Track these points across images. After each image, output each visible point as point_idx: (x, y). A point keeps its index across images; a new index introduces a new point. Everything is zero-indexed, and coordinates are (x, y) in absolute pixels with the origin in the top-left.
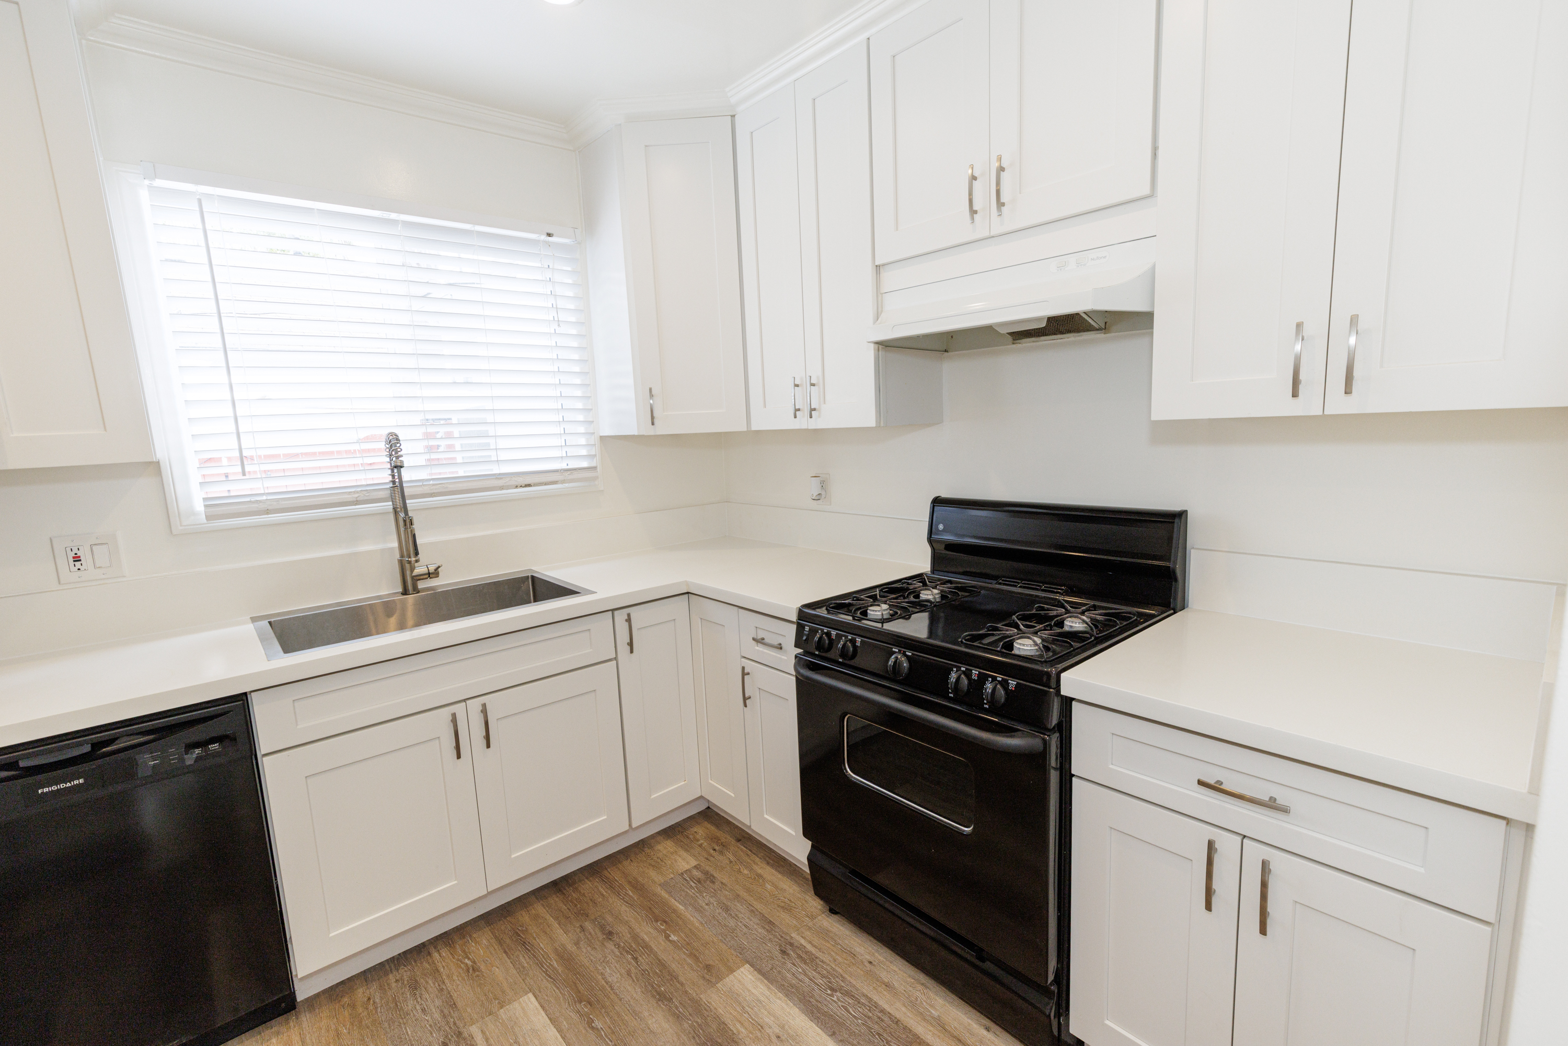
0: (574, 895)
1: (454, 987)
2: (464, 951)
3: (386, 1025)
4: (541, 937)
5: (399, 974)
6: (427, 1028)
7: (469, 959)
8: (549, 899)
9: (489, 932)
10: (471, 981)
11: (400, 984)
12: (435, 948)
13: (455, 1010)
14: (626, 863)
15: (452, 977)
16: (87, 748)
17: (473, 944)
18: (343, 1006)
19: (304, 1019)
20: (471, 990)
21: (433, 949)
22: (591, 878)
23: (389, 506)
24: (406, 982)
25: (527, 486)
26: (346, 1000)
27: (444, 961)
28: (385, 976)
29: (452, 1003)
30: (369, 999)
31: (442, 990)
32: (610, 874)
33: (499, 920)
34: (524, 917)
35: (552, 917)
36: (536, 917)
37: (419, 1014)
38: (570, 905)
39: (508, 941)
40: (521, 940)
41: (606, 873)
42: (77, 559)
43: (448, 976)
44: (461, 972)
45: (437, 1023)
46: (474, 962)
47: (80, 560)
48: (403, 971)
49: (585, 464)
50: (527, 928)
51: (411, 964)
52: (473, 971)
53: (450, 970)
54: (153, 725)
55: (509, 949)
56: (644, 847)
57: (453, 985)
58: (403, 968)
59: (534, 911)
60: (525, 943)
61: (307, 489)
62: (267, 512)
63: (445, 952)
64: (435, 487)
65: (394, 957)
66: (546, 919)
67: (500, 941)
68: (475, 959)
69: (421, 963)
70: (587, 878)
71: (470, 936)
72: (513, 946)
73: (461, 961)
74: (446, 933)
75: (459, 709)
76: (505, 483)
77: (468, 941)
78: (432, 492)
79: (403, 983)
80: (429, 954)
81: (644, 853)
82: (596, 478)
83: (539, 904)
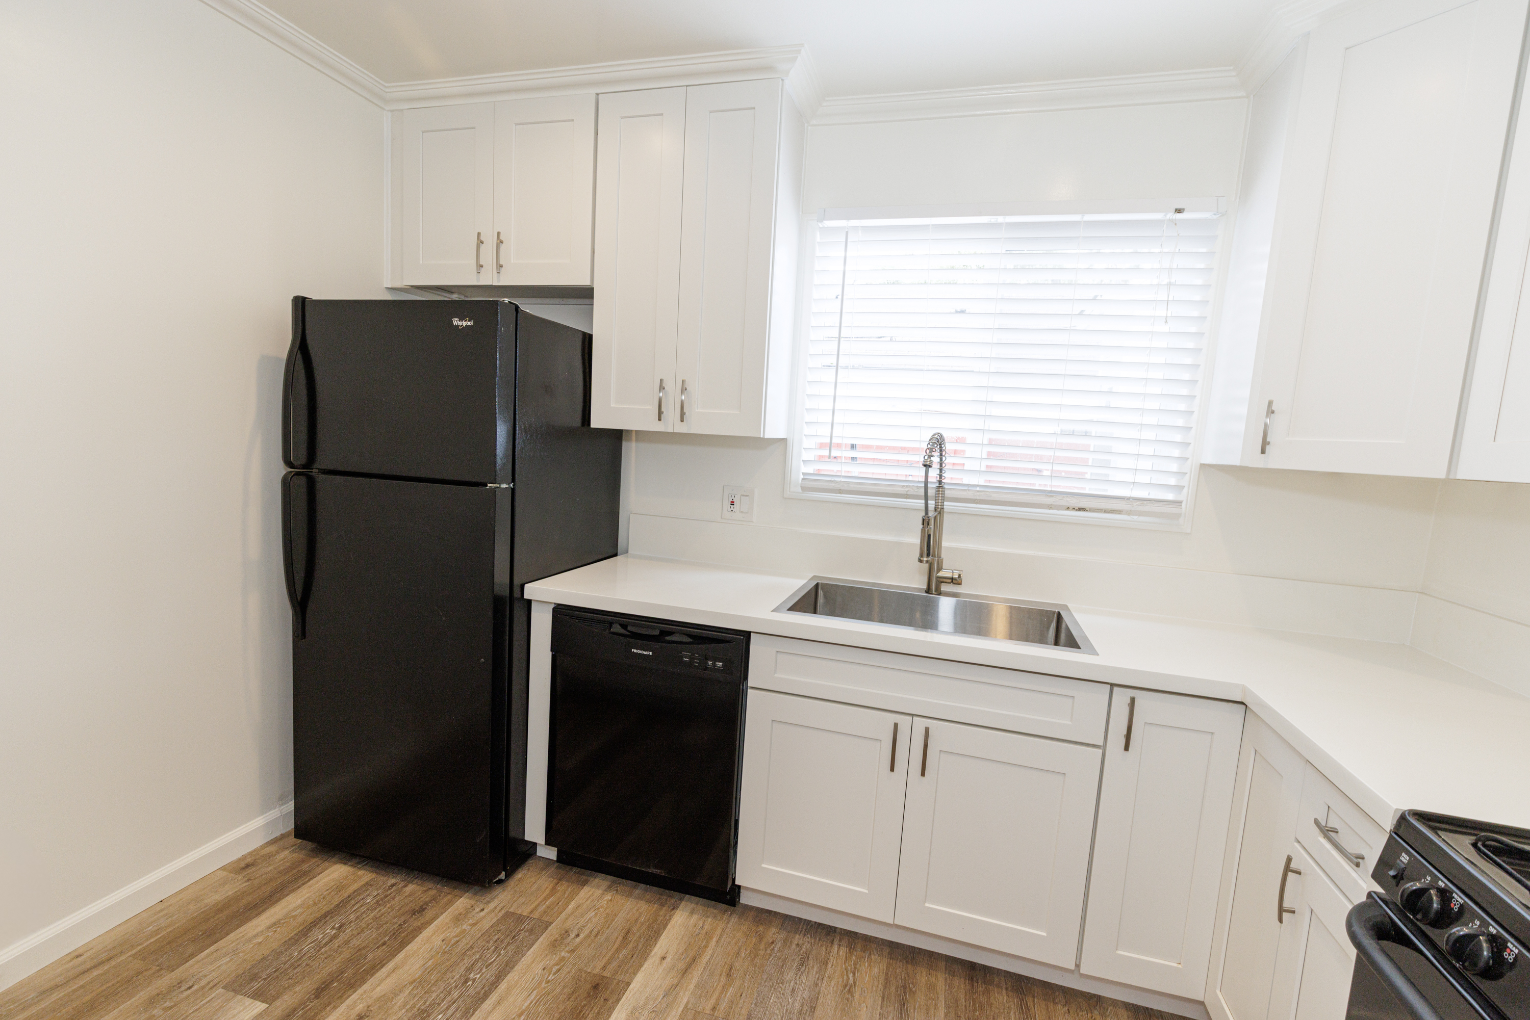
0: (981, 997)
1: (826, 991)
2: (855, 964)
3: (765, 977)
4: (921, 1011)
5: (803, 940)
6: (783, 1010)
7: (854, 976)
8: (956, 978)
9: (885, 965)
10: (840, 999)
11: (798, 949)
12: (840, 940)
13: (811, 1014)
14: (1060, 1009)
15: (831, 980)
16: (657, 632)
17: (866, 965)
18: (757, 932)
19: (733, 919)
20: (834, 1008)
21: (838, 941)
22: (1010, 993)
23: (921, 503)
24: (802, 952)
25: (1080, 509)
26: (761, 928)
27: (837, 959)
28: (794, 933)
29: (814, 1006)
30: (773, 943)
31: (817, 985)
32: (1034, 1006)
33: (900, 961)
34: (922, 977)
35: (945, 1001)
36: (931, 987)
37: (788, 992)
38: (970, 1003)
39: (893, 989)
40: (903, 998)
41: (1030, 1001)
42: (732, 503)
43: (829, 977)
44: (840, 982)
45: (792, 1012)
46: (855, 983)
47: (733, 505)
48: (807, 939)
49: (1170, 496)
50: (916, 991)
51: (815, 938)
52: (848, 989)
53: (835, 972)
54: (694, 632)
55: (888, 998)
56: (1095, 1007)
57: (826, 989)
58: (808, 937)
59: (934, 980)
60: (904, 1005)
61: (874, 477)
62: (840, 491)
63: (843, 951)
64: (978, 494)
65: (811, 921)
66: (938, 998)
67: (887, 982)
68: (858, 979)
69: (822, 946)
70: (1007, 989)
71: (870, 954)
72: (893, 998)
73: (847, 972)
74: (856, 933)
75: (904, 722)
76: (1054, 502)
77: (865, 957)
78: (975, 498)
79: (799, 951)
80: (832, 942)
81: (1090, 1015)
82: (1177, 516)
83: (943, 976)
